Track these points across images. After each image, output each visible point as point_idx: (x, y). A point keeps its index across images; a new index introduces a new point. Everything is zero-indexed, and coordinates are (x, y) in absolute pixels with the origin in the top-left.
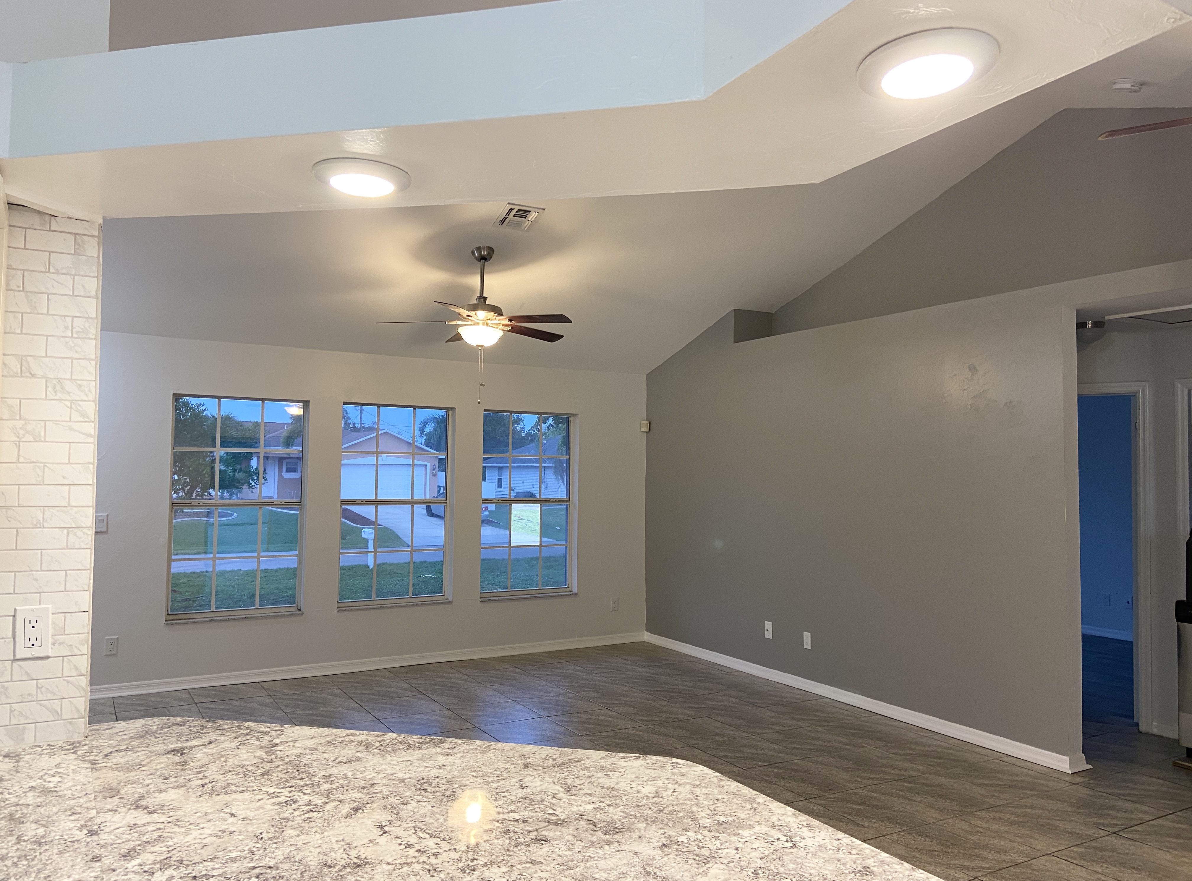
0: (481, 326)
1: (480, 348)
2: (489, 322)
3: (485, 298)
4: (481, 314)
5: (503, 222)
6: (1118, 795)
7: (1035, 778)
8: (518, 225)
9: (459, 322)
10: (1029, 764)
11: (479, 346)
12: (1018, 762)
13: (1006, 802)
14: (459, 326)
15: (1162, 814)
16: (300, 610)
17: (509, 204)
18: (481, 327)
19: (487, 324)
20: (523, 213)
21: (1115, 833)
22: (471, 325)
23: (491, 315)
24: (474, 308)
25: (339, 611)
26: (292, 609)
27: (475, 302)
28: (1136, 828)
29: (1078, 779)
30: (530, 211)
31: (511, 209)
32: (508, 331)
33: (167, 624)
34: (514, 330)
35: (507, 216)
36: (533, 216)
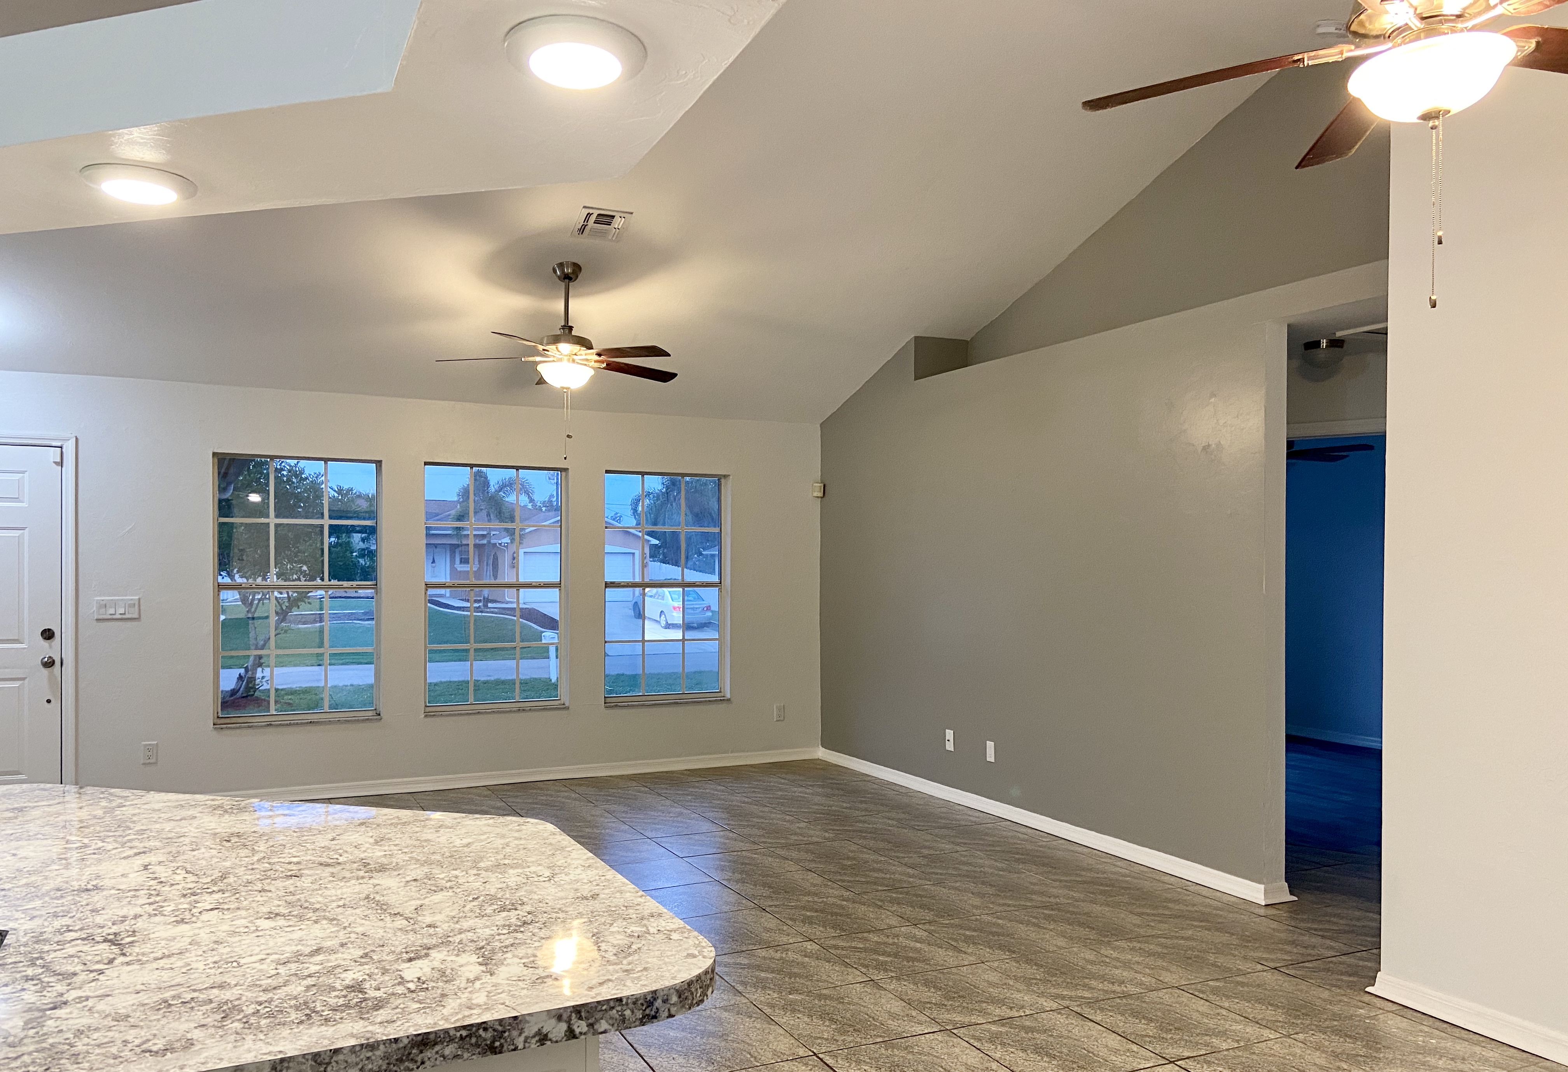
0: (565, 362)
1: (565, 390)
2: (575, 357)
3: (571, 328)
4: (565, 348)
5: (582, 230)
6: (1308, 930)
7: (1216, 909)
8: (604, 234)
9: (538, 359)
10: (1218, 894)
11: (563, 388)
12: (1205, 892)
13: (1160, 932)
14: (536, 363)
15: (1351, 950)
16: (379, 715)
17: (584, 207)
18: (566, 365)
19: (574, 361)
20: (605, 219)
21: (1275, 969)
22: (554, 361)
23: (576, 348)
24: (556, 340)
25: (426, 716)
26: (370, 713)
27: (559, 333)
28: (1307, 964)
29: (1271, 912)
30: (613, 217)
31: (589, 215)
32: (604, 368)
33: (215, 728)
34: (610, 367)
35: (585, 223)
36: (618, 222)
